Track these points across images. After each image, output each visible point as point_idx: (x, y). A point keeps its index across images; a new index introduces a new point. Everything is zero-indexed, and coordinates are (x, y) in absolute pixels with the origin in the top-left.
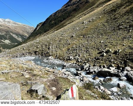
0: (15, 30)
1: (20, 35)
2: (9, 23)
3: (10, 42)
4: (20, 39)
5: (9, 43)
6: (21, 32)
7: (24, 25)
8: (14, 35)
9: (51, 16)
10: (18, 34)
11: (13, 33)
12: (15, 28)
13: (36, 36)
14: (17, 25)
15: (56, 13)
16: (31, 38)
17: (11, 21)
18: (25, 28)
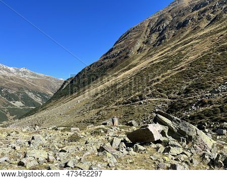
0: (34, 86)
1: (39, 93)
2: (25, 74)
3: (22, 105)
4: (39, 100)
5: (21, 107)
6: (42, 89)
7: (48, 78)
8: (30, 94)
9: (83, 70)
10: (36, 92)
11: (29, 91)
12: (33, 82)
13: (59, 98)
14: (36, 78)
15: (90, 66)
16: (53, 101)
17: (28, 71)
18: (48, 81)
